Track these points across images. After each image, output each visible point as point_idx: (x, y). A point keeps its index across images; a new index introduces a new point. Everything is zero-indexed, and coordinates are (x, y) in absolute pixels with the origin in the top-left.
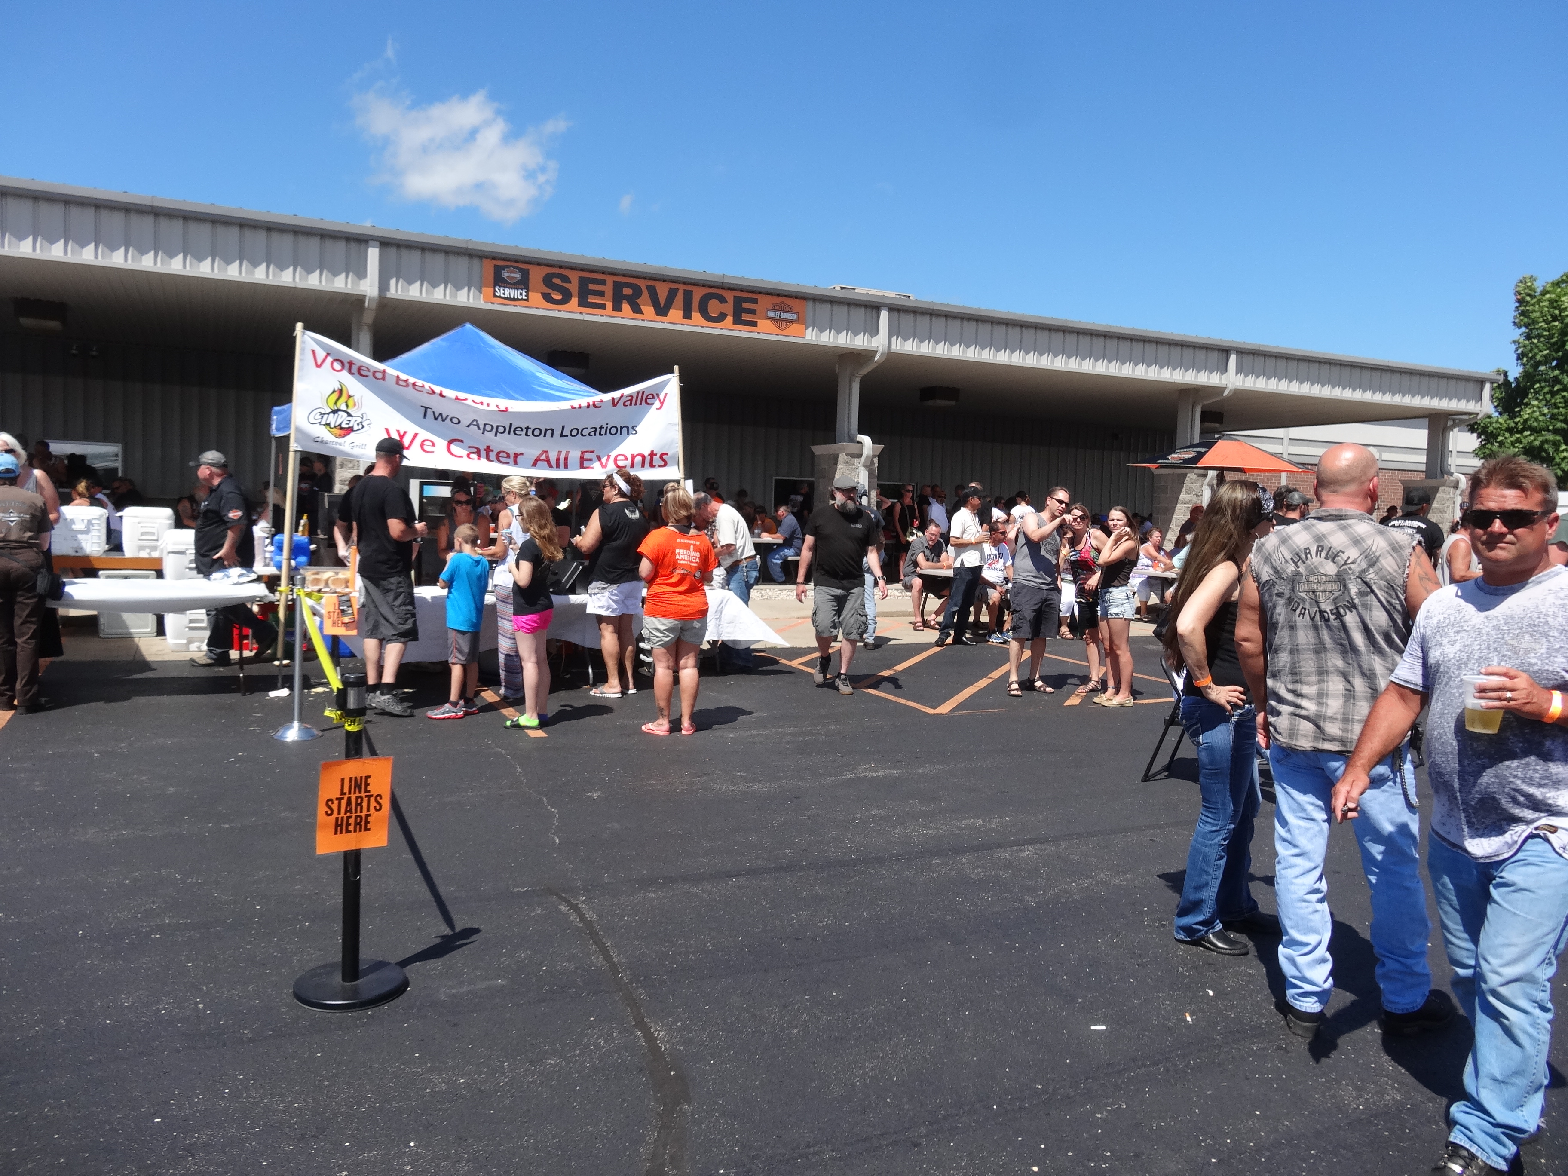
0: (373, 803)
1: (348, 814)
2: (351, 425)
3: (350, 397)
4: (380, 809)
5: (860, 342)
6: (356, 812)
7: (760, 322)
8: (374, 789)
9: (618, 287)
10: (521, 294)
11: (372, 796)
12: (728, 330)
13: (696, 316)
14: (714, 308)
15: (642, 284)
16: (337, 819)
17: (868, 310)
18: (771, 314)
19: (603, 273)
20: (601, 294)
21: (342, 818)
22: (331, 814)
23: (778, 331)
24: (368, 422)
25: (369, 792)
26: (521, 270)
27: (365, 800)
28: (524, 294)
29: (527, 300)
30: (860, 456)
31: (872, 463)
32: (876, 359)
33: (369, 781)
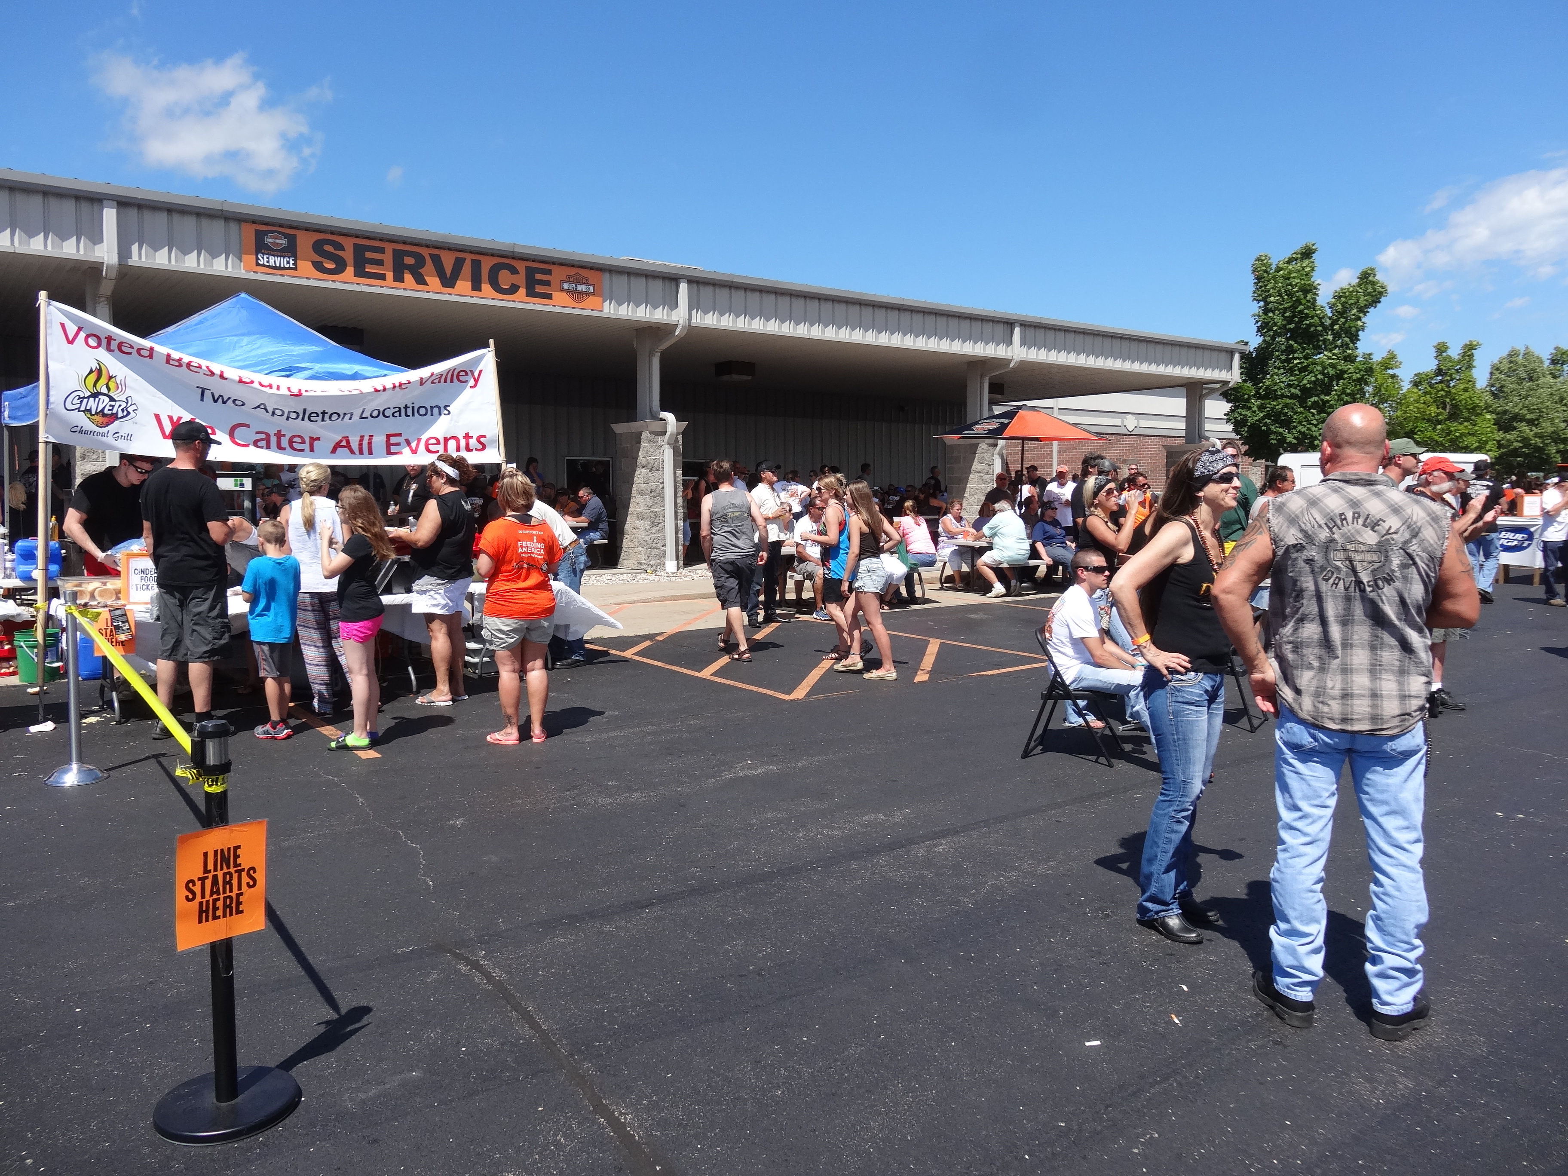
0: (245, 879)
1: (215, 896)
2: (115, 411)
3: (110, 378)
4: (254, 885)
5: (660, 315)
6: (224, 892)
7: (555, 294)
8: (245, 862)
9: (398, 256)
10: (288, 262)
11: (243, 870)
12: (520, 302)
13: (486, 287)
14: (505, 279)
15: (425, 252)
16: (201, 904)
17: (667, 283)
18: (566, 286)
19: (381, 240)
20: (380, 263)
21: (208, 902)
22: (194, 898)
23: (574, 304)
24: (134, 407)
25: (240, 865)
26: (286, 236)
27: (235, 876)
28: (291, 262)
29: (295, 269)
30: (664, 433)
31: (677, 440)
32: (677, 333)
33: (239, 852)
